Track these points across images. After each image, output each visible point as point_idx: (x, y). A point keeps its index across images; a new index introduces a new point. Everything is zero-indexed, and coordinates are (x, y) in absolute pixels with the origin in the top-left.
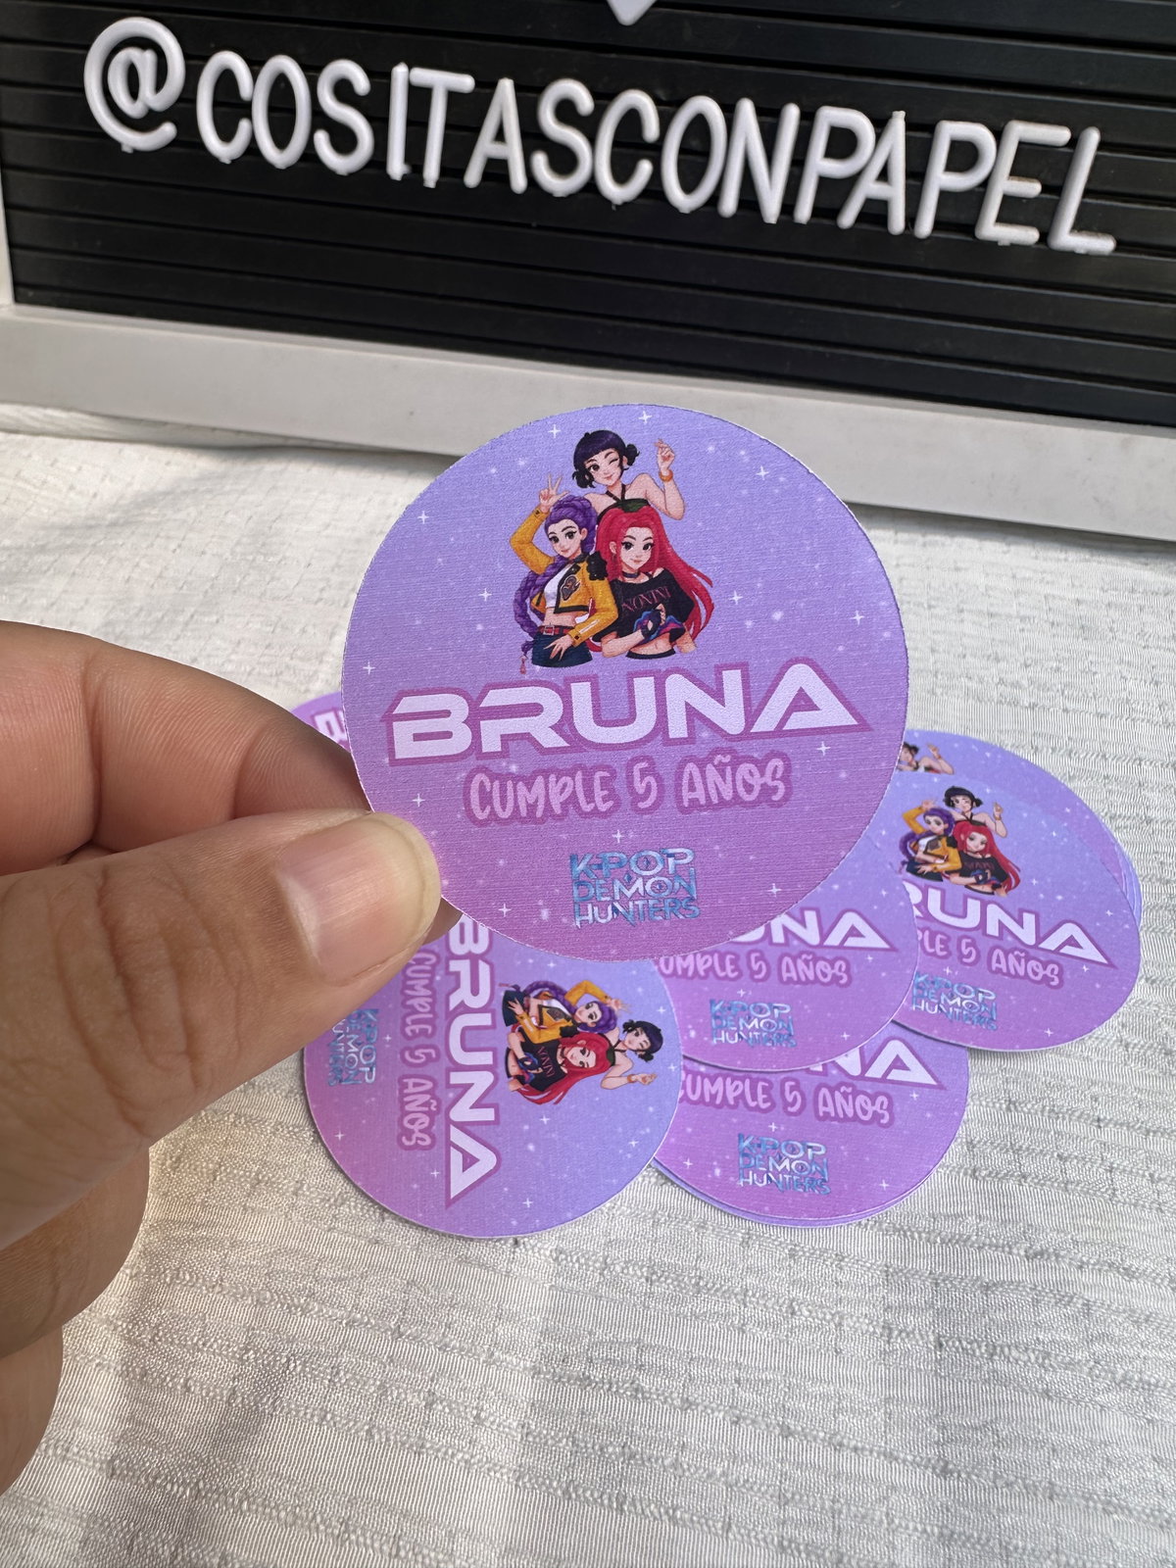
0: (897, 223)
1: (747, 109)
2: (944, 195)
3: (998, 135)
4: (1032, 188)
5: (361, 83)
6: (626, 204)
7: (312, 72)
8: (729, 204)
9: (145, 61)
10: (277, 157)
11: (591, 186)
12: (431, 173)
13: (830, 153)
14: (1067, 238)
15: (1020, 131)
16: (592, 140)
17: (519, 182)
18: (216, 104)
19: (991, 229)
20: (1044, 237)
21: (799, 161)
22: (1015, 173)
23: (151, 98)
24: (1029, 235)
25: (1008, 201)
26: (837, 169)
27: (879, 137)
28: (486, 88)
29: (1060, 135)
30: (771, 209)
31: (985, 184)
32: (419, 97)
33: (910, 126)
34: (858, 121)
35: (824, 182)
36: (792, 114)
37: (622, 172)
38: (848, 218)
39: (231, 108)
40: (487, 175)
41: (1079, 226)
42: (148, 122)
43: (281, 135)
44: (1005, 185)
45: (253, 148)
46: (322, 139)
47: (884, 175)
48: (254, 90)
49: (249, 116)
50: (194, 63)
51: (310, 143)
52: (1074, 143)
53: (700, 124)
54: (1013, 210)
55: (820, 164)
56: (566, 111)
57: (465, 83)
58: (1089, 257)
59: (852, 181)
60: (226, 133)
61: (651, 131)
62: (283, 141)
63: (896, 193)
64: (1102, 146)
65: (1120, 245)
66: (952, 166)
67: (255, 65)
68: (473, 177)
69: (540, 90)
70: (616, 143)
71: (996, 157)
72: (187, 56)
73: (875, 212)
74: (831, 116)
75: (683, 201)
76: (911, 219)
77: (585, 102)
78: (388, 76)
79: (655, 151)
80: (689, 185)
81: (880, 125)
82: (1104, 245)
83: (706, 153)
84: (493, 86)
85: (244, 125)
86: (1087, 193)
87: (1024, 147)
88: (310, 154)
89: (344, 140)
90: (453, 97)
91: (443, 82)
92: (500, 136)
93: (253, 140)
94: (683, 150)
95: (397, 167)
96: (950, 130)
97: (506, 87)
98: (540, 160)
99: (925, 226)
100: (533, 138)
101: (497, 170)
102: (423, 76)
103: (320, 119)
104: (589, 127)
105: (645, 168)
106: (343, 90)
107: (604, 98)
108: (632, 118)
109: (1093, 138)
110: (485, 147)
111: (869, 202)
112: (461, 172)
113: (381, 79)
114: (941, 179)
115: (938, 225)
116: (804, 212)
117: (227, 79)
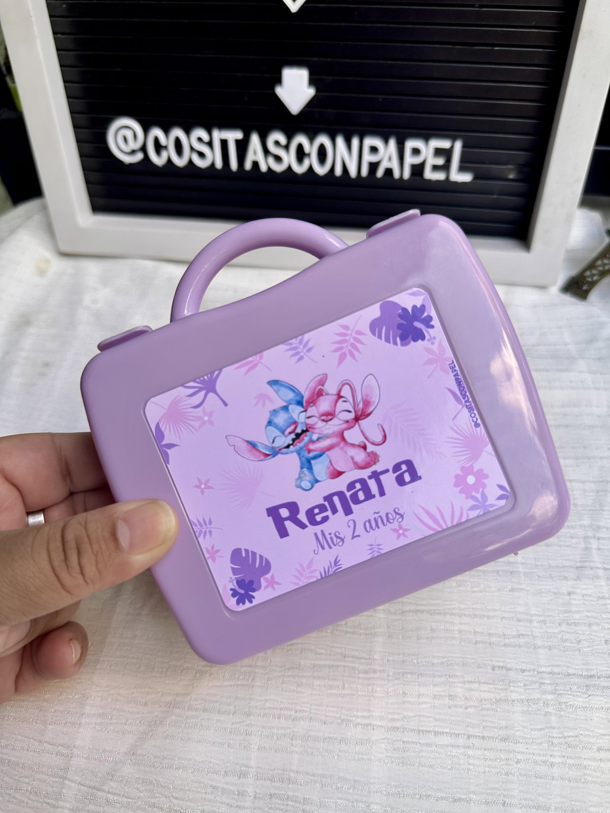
0: (397, 174)
1: (339, 139)
2: (411, 165)
3: (427, 145)
4: (440, 161)
5: (205, 137)
6: (303, 174)
7: (188, 134)
8: (338, 172)
9: (129, 134)
10: (179, 163)
11: (289, 168)
13: (370, 154)
14: (455, 177)
15: (433, 143)
16: (288, 153)
17: (263, 168)
18: (154, 147)
19: (429, 174)
20: (447, 176)
21: (360, 156)
23: (133, 145)
24: (442, 176)
25: (434, 165)
26: (374, 159)
27: (386, 147)
28: (247, 136)
29: (445, 144)
30: (353, 173)
31: (424, 161)
32: (224, 143)
33: (396, 141)
34: (377, 142)
35: (370, 163)
36: (356, 140)
38: (380, 173)
39: (160, 147)
40: (252, 167)
41: (459, 172)
42: (133, 152)
44: (431, 161)
45: (170, 160)
46: (194, 155)
48: (168, 142)
49: (167, 150)
50: (146, 133)
51: (190, 158)
52: (452, 147)
53: (322, 145)
54: (435, 168)
56: (277, 143)
57: (239, 135)
59: (378, 163)
60: (159, 156)
61: (307, 149)
62: (181, 157)
63: (395, 165)
65: (475, 178)
66: (412, 156)
67: (167, 133)
68: (248, 166)
69: (267, 137)
70: (296, 154)
71: (427, 152)
72: (143, 129)
73: (389, 172)
74: (369, 141)
75: (321, 171)
76: (402, 174)
77: (282, 139)
78: (212, 134)
79: (309, 155)
80: (322, 165)
81: (386, 141)
82: (469, 178)
83: (326, 154)
84: (250, 135)
85: (165, 152)
87: (436, 148)
88: (191, 161)
89: (201, 155)
90: (236, 140)
91: (232, 135)
92: (255, 153)
93: (169, 157)
94: (318, 154)
95: (220, 165)
96: (410, 144)
97: (255, 139)
98: (271, 160)
99: (407, 176)
100: (266, 152)
101: (256, 164)
102: (224, 134)
103: (192, 149)
104: (286, 149)
105: (306, 162)
106: (199, 140)
107: (290, 138)
108: (300, 145)
109: (458, 146)
110: (250, 157)
111: (386, 169)
112: (244, 165)
114: (409, 160)
115: (411, 175)
116: (365, 172)
117: (157, 139)
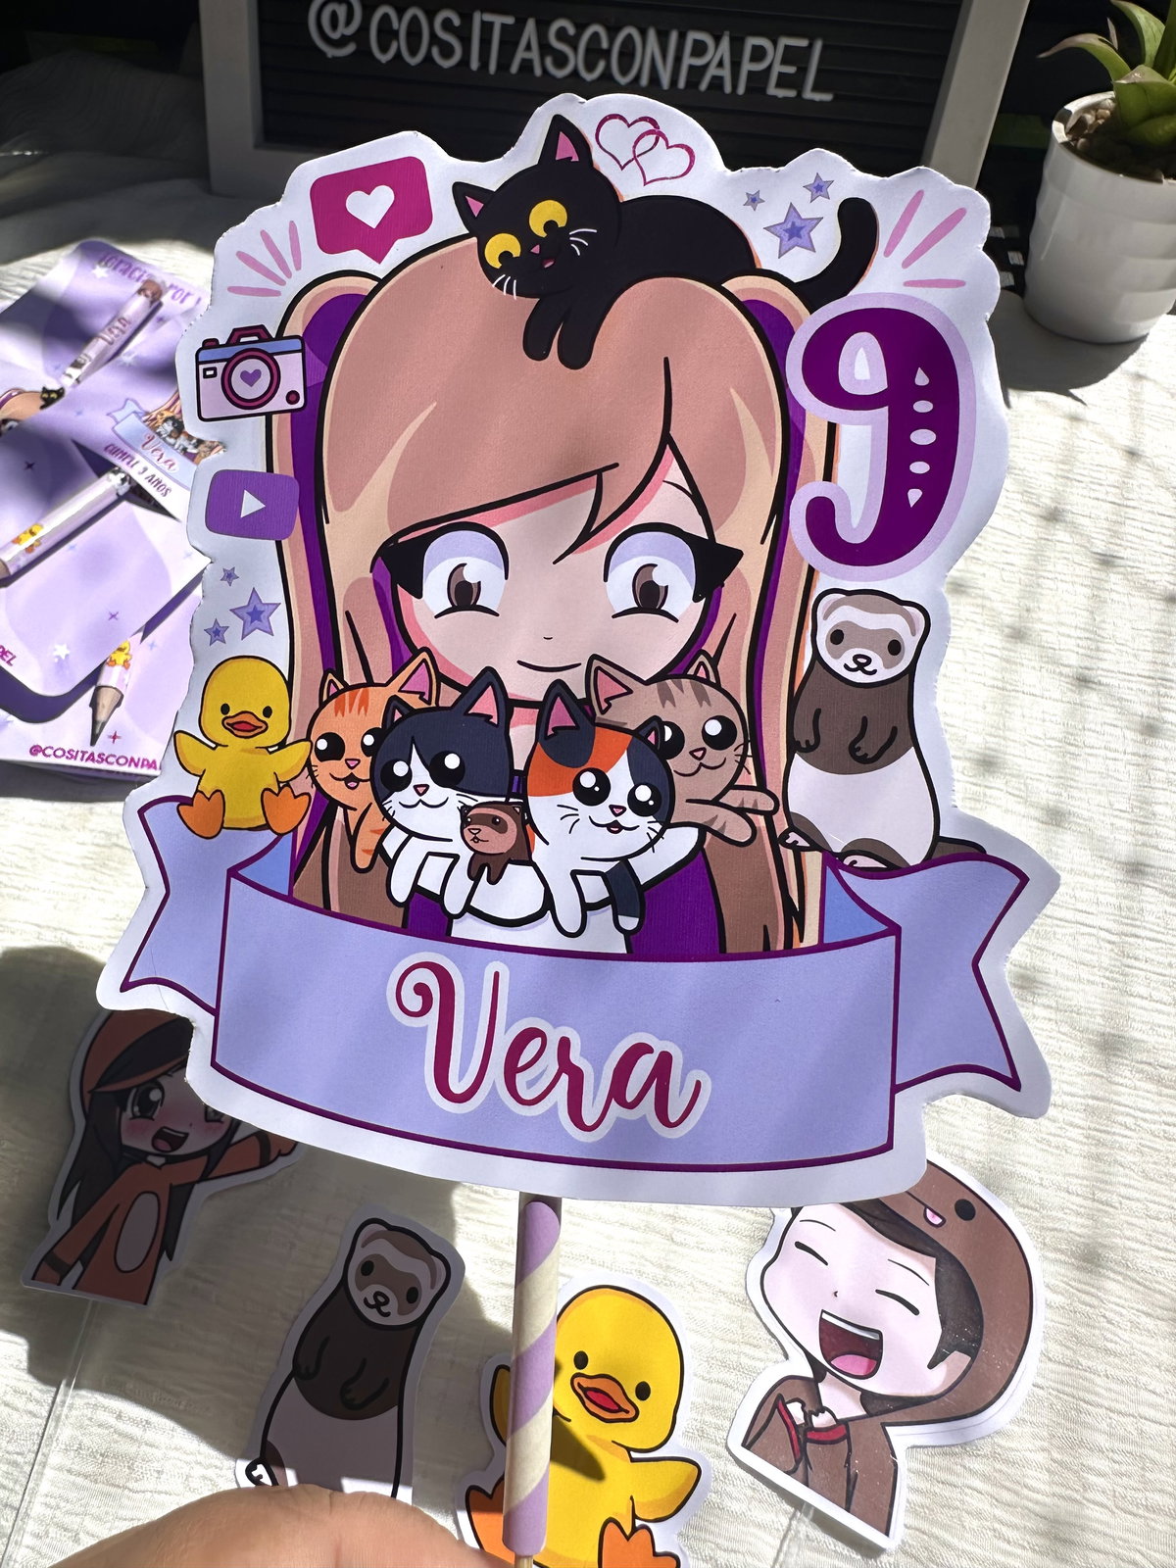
0: (728, 89)
1: (652, 34)
2: (750, 73)
3: (775, 43)
4: (791, 70)
5: (457, 22)
6: (592, 81)
7: (431, 17)
8: (644, 81)
9: (341, 9)
10: (412, 60)
11: (575, 72)
12: (492, 68)
13: (694, 53)
14: (808, 94)
15: (784, 41)
16: (575, 49)
17: (538, 72)
18: (380, 31)
19: (772, 90)
20: (799, 94)
21: (678, 59)
22: (784, 62)
23: (344, 30)
24: (792, 93)
25: (781, 74)
26: (699, 62)
27: (717, 45)
28: (521, 23)
29: (803, 43)
30: (666, 83)
31: (770, 67)
32: (487, 27)
33: (732, 40)
34: (707, 38)
35: (691, 68)
36: (674, 36)
37: (590, 68)
38: (703, 86)
39: (387, 34)
40: (521, 68)
41: (816, 88)
42: (343, 42)
44: (778, 68)
45: (398, 55)
46: (435, 51)
48: (400, 25)
49: (397, 39)
50: (368, 11)
51: (429, 53)
52: (811, 46)
53: (629, 40)
54: (783, 81)
55: (688, 61)
56: (562, 34)
57: (510, 20)
58: (821, 103)
59: (706, 66)
60: (384, 49)
61: (605, 45)
62: (413, 52)
63: (726, 73)
64: (825, 48)
65: (835, 97)
66: (753, 59)
67: (400, 13)
68: (514, 69)
69: (548, 23)
70: (588, 50)
71: (774, 55)
72: (364, 7)
73: (716, 82)
74: (693, 36)
75: (622, 80)
76: (735, 86)
77: (571, 31)
78: (471, 17)
79: (607, 54)
80: (624, 71)
81: (717, 40)
82: (827, 97)
83: (632, 55)
84: (524, 22)
85: (394, 44)
86: (819, 71)
87: (787, 47)
88: (429, 58)
89: (447, 51)
90: (504, 26)
91: (498, 21)
92: (528, 48)
93: (399, 52)
94: (621, 54)
95: (475, 65)
96: (752, 41)
97: (531, 25)
98: (549, 61)
99: (741, 90)
100: (545, 48)
101: (527, 65)
102: (488, 17)
103: (434, 37)
104: (574, 42)
105: (601, 65)
106: (447, 25)
107: (581, 28)
108: (596, 36)
109: (818, 45)
110: (520, 55)
111: (714, 78)
112: (508, 66)
113: (467, 18)
114: (747, 66)
115: (748, 89)
116: (682, 84)
117: (386, 18)
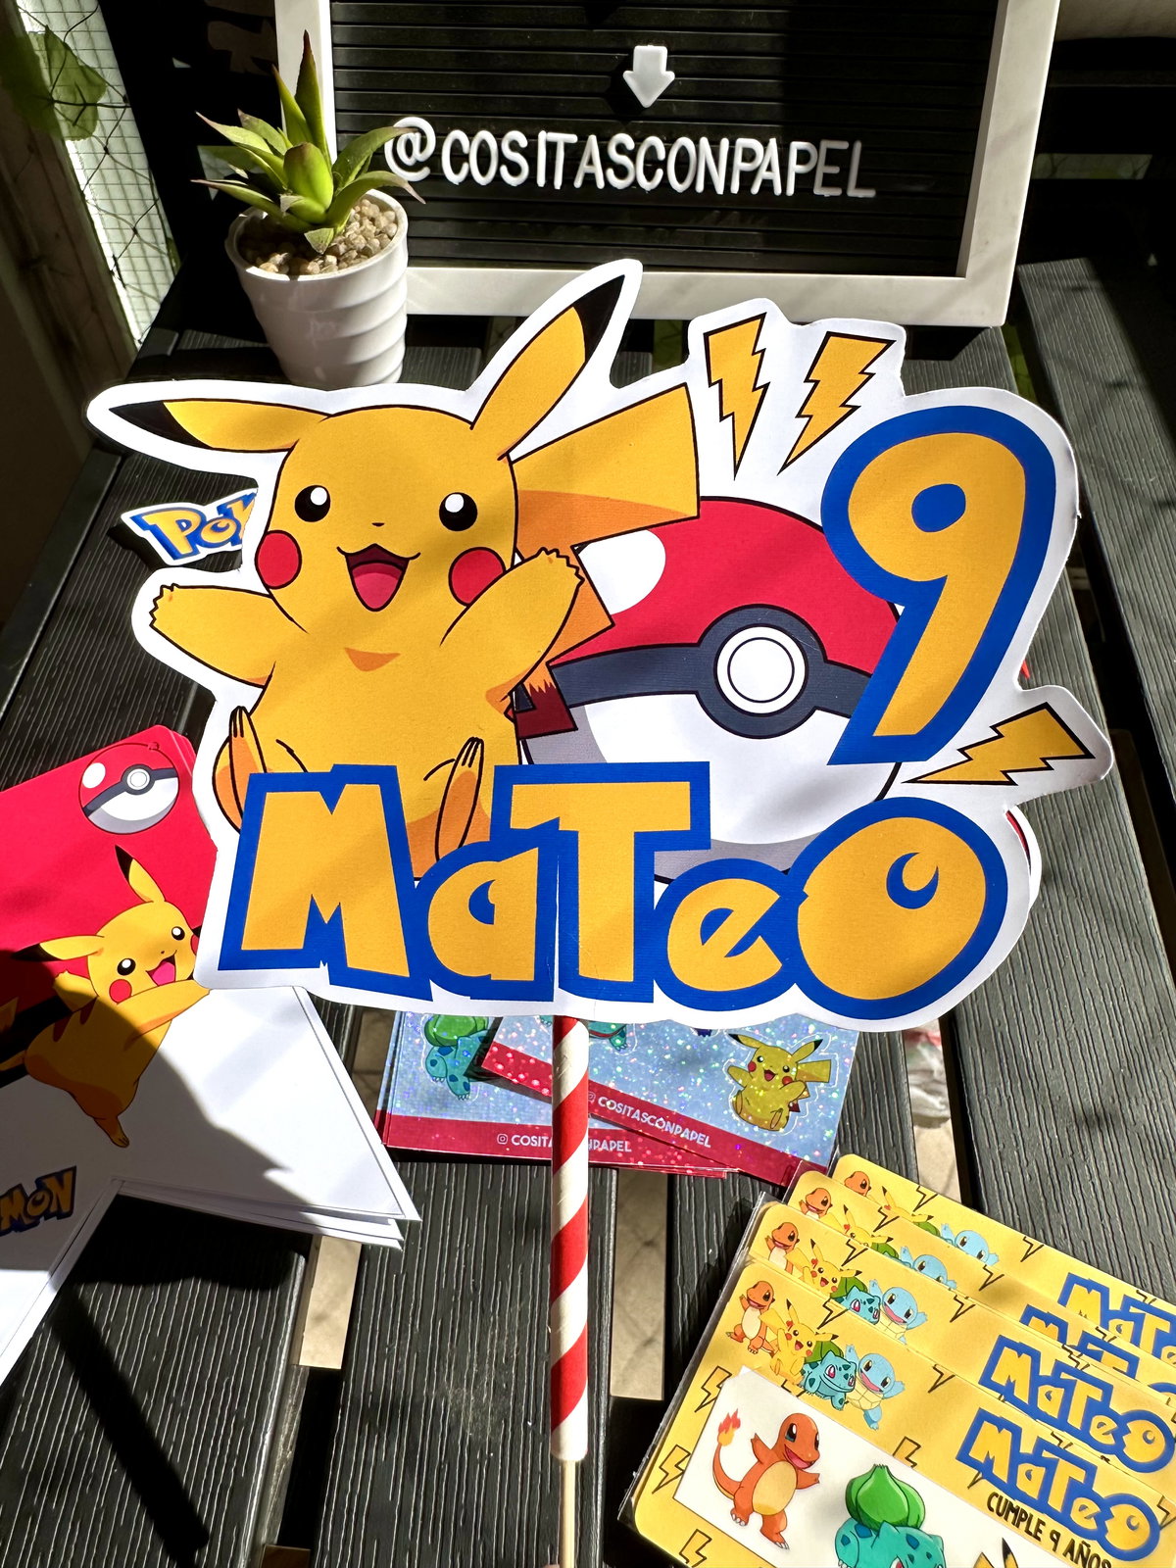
0: (778, 190)
1: (705, 142)
2: (798, 176)
3: (818, 147)
4: (835, 170)
5: (523, 142)
6: (652, 190)
7: (499, 137)
8: (700, 187)
9: (416, 138)
10: (481, 180)
11: (635, 182)
12: (558, 183)
13: (744, 160)
14: (852, 192)
15: (825, 145)
16: (634, 161)
17: (601, 184)
18: (452, 156)
19: (818, 190)
20: (844, 192)
21: (730, 164)
22: (829, 162)
23: (418, 155)
24: (837, 192)
25: (826, 176)
26: (747, 167)
27: (765, 150)
28: (583, 139)
29: (844, 145)
30: (720, 189)
31: (815, 169)
32: (551, 147)
33: (779, 144)
34: (754, 144)
35: (743, 174)
36: (725, 142)
37: (649, 176)
38: (755, 189)
39: (459, 158)
40: (585, 182)
41: (859, 186)
42: (417, 167)
43: (484, 171)
44: (822, 169)
45: (469, 176)
46: (504, 169)
47: (769, 169)
48: (471, 148)
49: (468, 161)
50: (441, 137)
51: (498, 172)
52: (851, 148)
53: (683, 151)
54: (828, 181)
55: (740, 165)
56: (621, 149)
57: (573, 138)
58: (865, 199)
59: (754, 173)
60: (456, 170)
61: (661, 155)
62: (485, 173)
63: (775, 175)
64: (863, 148)
65: (878, 193)
66: (799, 162)
67: (471, 136)
68: (578, 183)
69: (609, 139)
70: (646, 161)
72: (437, 134)
73: (767, 185)
74: (742, 142)
75: (679, 187)
76: (784, 188)
77: (630, 144)
78: (536, 137)
79: (664, 164)
80: (681, 179)
81: (765, 144)
82: (870, 193)
83: (687, 163)
84: (586, 139)
85: (465, 167)
86: (860, 170)
87: (829, 151)
88: (498, 176)
89: (515, 169)
90: (567, 146)
91: (563, 138)
92: (590, 162)
93: (470, 172)
94: (677, 163)
95: (541, 181)
96: (797, 146)
97: (593, 139)
98: (610, 172)
99: (791, 191)
100: (607, 163)
101: (590, 179)
102: (553, 136)
103: (502, 160)
104: (633, 156)
105: (660, 173)
106: (514, 146)
107: (638, 141)
108: (652, 150)
109: (858, 146)
110: (584, 168)
111: (764, 181)
112: (573, 181)
113: (532, 138)
114: (794, 168)
115: (796, 189)
116: (735, 188)
117: (456, 145)
